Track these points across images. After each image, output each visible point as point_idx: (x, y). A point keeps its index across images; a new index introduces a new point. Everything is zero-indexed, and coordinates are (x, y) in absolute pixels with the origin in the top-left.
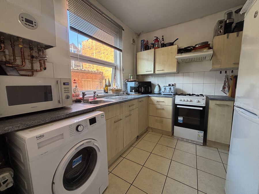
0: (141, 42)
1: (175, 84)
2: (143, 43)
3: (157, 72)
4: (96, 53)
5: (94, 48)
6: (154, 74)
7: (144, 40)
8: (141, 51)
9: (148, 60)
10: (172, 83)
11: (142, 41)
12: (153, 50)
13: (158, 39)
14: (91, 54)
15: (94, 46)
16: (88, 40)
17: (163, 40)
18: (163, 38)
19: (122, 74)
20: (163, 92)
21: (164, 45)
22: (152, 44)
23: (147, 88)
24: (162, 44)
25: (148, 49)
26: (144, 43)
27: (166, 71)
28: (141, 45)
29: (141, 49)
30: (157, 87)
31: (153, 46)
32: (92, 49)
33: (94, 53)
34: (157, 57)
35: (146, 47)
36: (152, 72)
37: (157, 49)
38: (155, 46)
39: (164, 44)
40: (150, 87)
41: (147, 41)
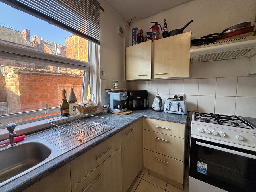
0: (132, 32)
1: (184, 95)
2: (135, 32)
3: (156, 77)
4: (80, 52)
5: (78, 46)
6: (152, 79)
7: (136, 29)
8: (132, 45)
9: (142, 58)
10: (180, 93)
11: (133, 30)
12: (150, 42)
13: (158, 26)
14: (75, 53)
15: (78, 44)
16: (71, 37)
17: (166, 27)
18: (165, 24)
19: (100, 80)
20: (167, 109)
21: (166, 34)
22: (149, 33)
23: (141, 102)
24: (163, 34)
25: (143, 41)
26: (137, 33)
27: (171, 76)
28: (132, 36)
29: (133, 41)
30: (156, 100)
31: (151, 36)
32: (76, 47)
33: (78, 52)
34: (156, 53)
35: (140, 39)
36: (149, 77)
37: (155, 41)
38: (153, 37)
39: (167, 32)
40: (145, 100)
41: (141, 30)
